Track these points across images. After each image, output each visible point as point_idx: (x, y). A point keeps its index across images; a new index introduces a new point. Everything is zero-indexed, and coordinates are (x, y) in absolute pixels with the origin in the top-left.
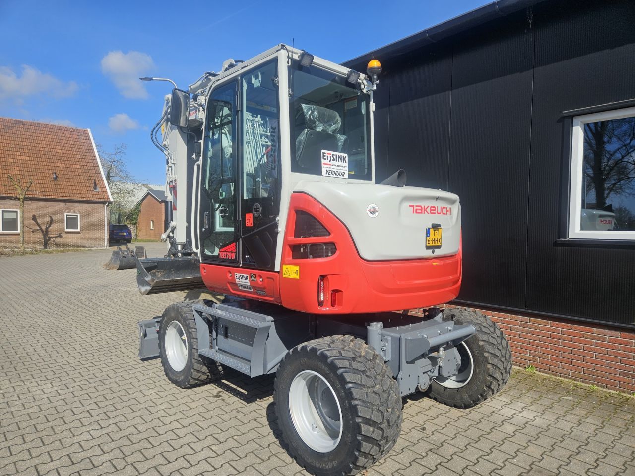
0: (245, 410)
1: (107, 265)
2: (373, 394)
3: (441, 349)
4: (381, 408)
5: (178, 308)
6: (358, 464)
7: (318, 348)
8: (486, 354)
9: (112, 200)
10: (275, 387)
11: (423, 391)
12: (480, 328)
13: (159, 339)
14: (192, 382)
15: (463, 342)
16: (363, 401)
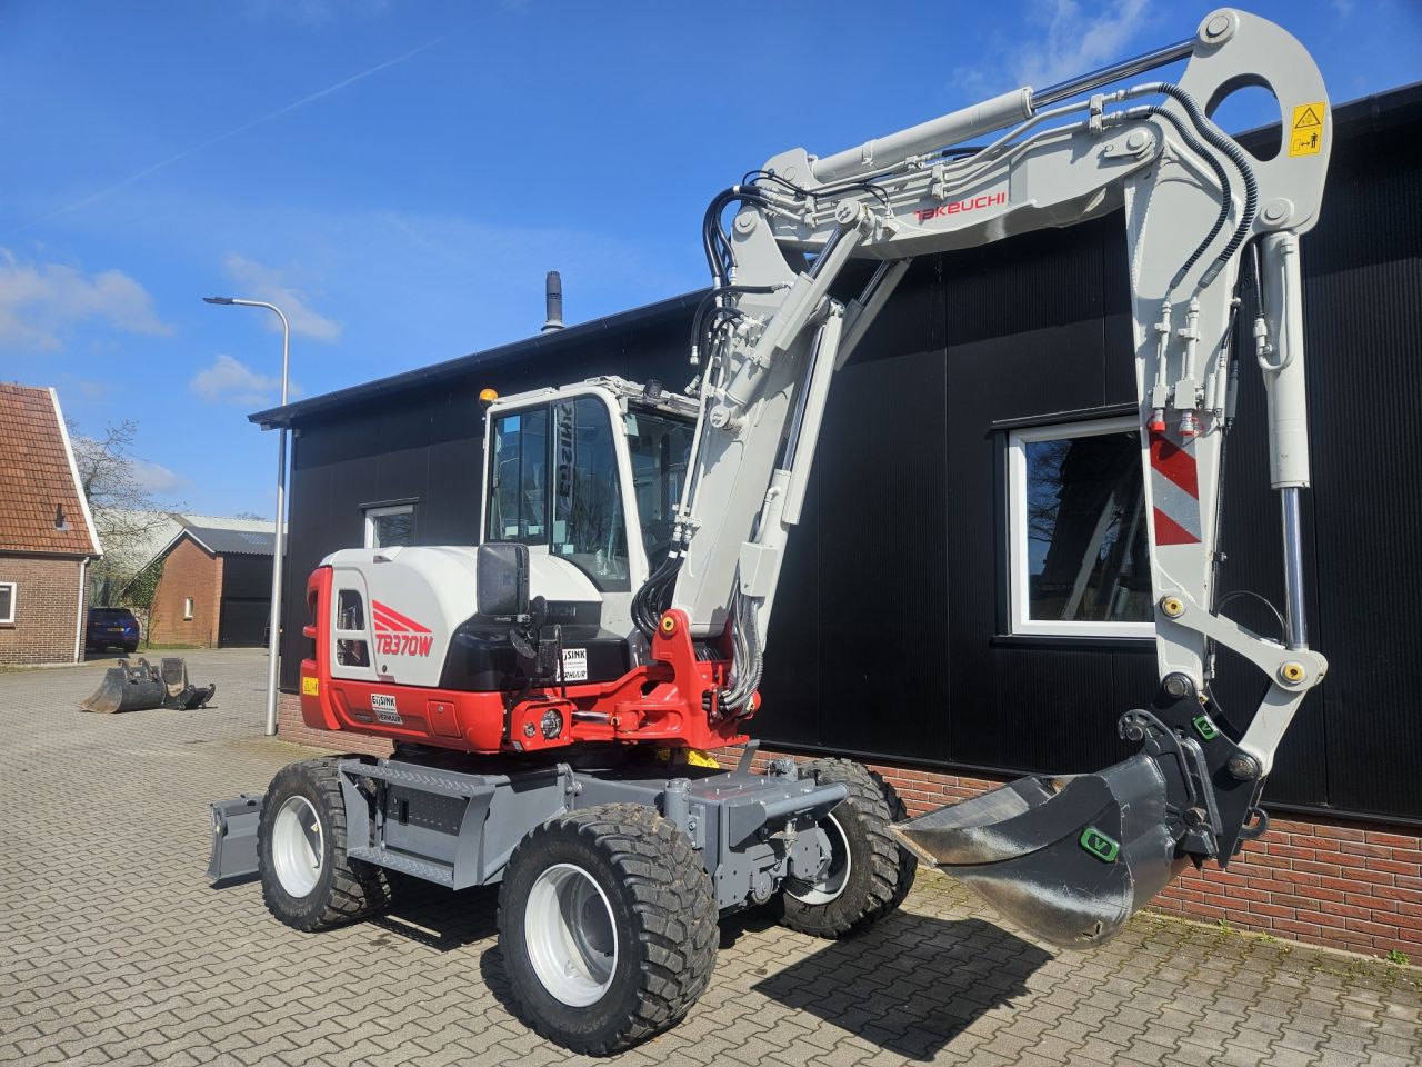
0: (435, 962)
1: (90, 703)
2: (669, 895)
3: (789, 825)
4: (682, 918)
5: (305, 770)
6: (643, 1014)
7: (579, 821)
8: (870, 837)
9: (99, 551)
10: (500, 901)
11: (761, 903)
12: (861, 791)
13: (258, 836)
14: (330, 915)
15: (830, 815)
16: (652, 905)
